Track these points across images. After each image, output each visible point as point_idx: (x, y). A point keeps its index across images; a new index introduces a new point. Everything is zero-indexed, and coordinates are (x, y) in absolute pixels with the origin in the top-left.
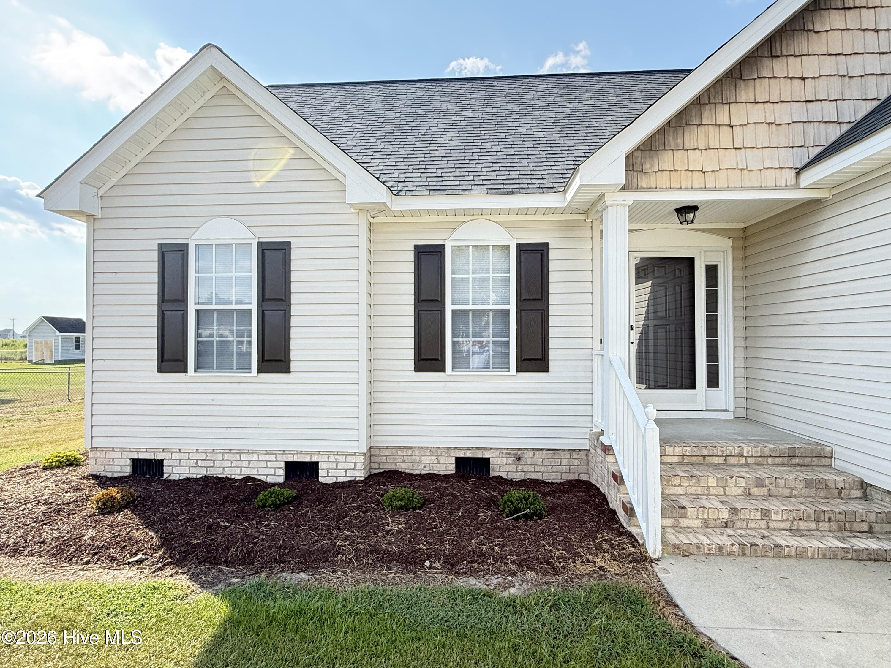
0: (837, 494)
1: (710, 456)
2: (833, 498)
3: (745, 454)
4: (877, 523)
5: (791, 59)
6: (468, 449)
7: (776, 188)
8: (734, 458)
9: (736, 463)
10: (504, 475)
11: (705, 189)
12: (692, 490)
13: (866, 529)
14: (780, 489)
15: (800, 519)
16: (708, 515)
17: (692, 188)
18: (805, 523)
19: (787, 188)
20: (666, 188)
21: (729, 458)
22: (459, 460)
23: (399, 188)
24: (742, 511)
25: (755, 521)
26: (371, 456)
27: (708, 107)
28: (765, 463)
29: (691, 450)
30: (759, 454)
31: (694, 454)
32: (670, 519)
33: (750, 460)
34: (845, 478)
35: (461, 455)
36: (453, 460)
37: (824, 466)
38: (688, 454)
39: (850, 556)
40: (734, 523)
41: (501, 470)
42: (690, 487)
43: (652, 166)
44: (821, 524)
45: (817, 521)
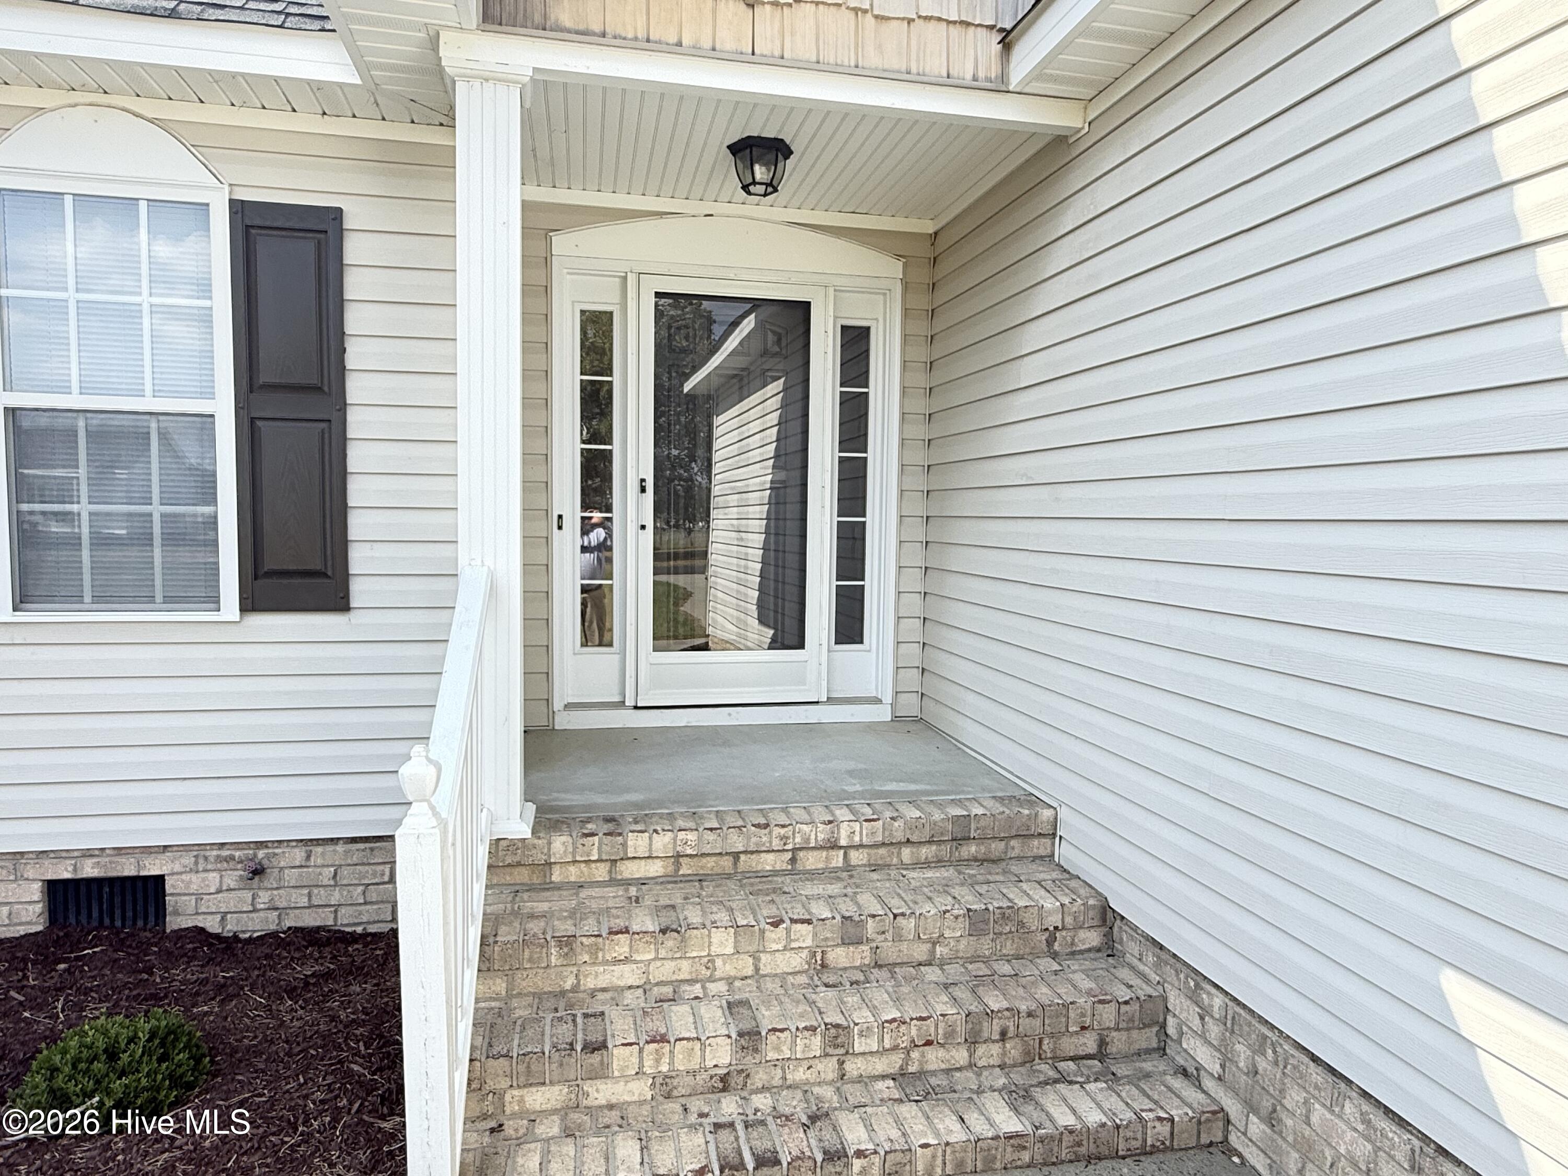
0: (1044, 945)
1: (752, 852)
2: (1035, 955)
3: (843, 842)
4: (1118, 1029)
6: (88, 854)
7: (949, 82)
8: (815, 853)
9: (821, 866)
10: (212, 925)
11: (752, 58)
12: (664, 971)
13: (1092, 1047)
14: (904, 946)
15: (929, 1043)
16: (671, 1062)
17: (714, 49)
18: (941, 1053)
19: (974, 86)
20: (636, 39)
21: (801, 854)
22: (56, 890)
24: (772, 1038)
25: (806, 1064)
28: (895, 861)
29: (700, 838)
30: (880, 838)
31: (707, 849)
32: (556, 1088)
33: (856, 857)
34: (1066, 901)
35: (66, 872)
36: (35, 892)
37: (1035, 858)
38: (689, 852)
39: (1026, 1157)
40: (748, 1076)
41: (203, 909)
42: (659, 963)
44: (981, 1050)
45: (972, 1041)
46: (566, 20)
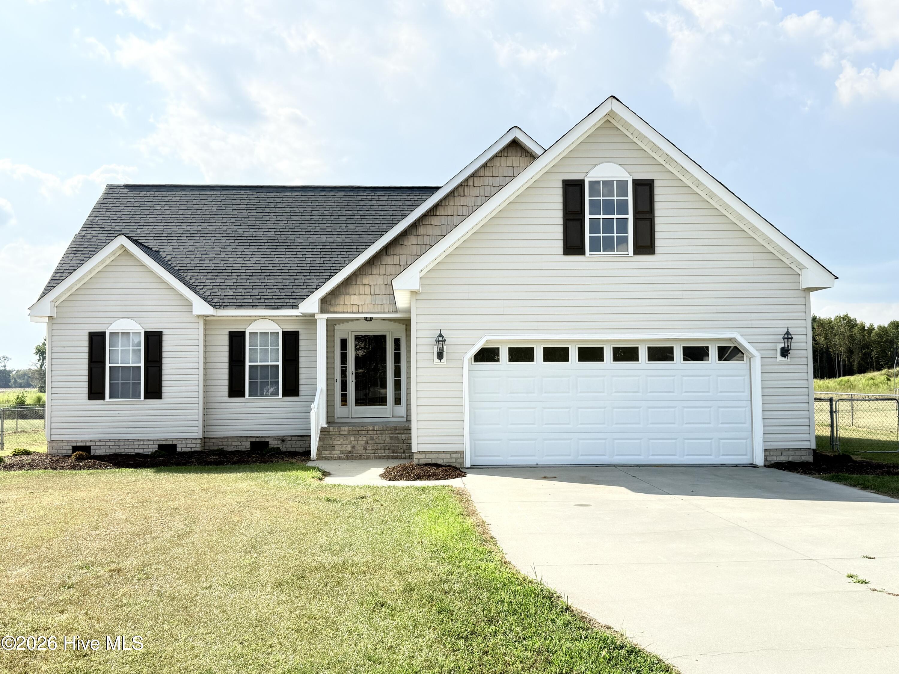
1: (361, 431)
5: (395, 256)
6: (257, 437)
7: (389, 312)
11: (358, 312)
13: (402, 452)
14: (380, 441)
15: (378, 449)
16: (343, 449)
17: (353, 312)
18: (380, 451)
20: (342, 312)
21: (369, 431)
22: (252, 443)
23: (220, 304)
25: (361, 451)
26: (204, 443)
27: (360, 276)
30: (381, 429)
33: (378, 432)
34: (406, 437)
35: (254, 440)
36: (249, 443)
39: (385, 458)
40: (353, 452)
43: (335, 302)
44: (386, 451)
45: (384, 450)
46: (332, 310)
